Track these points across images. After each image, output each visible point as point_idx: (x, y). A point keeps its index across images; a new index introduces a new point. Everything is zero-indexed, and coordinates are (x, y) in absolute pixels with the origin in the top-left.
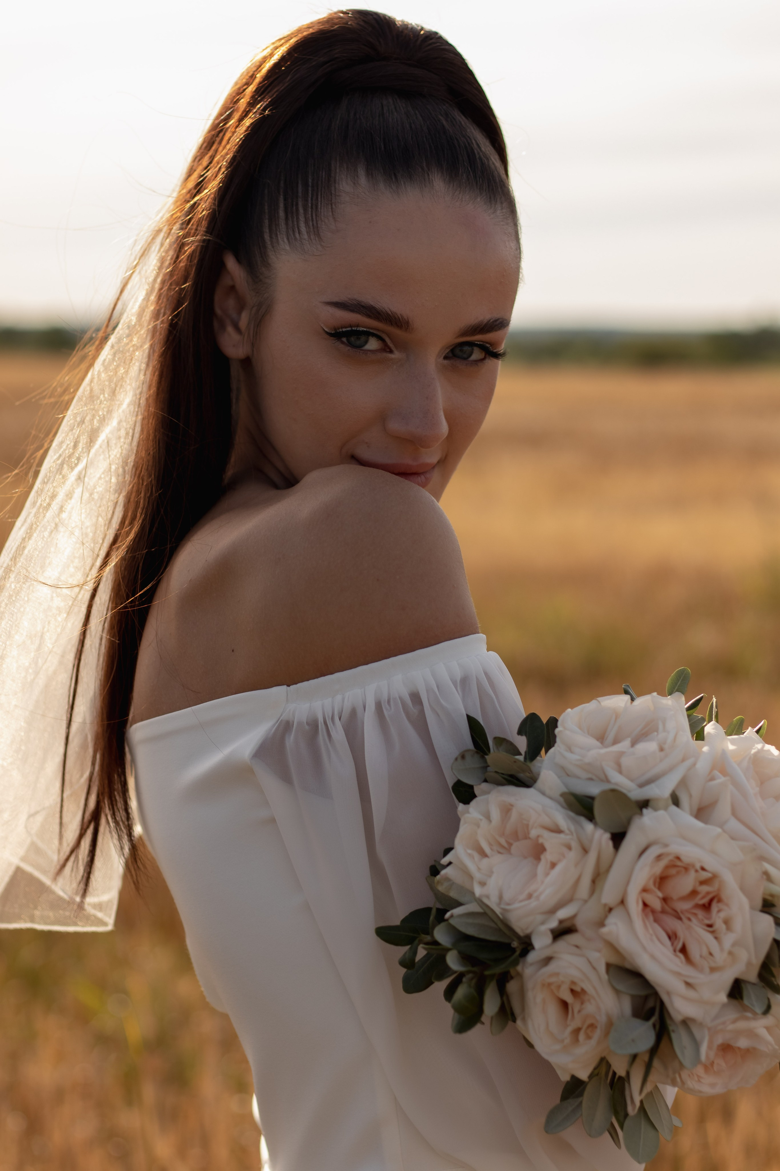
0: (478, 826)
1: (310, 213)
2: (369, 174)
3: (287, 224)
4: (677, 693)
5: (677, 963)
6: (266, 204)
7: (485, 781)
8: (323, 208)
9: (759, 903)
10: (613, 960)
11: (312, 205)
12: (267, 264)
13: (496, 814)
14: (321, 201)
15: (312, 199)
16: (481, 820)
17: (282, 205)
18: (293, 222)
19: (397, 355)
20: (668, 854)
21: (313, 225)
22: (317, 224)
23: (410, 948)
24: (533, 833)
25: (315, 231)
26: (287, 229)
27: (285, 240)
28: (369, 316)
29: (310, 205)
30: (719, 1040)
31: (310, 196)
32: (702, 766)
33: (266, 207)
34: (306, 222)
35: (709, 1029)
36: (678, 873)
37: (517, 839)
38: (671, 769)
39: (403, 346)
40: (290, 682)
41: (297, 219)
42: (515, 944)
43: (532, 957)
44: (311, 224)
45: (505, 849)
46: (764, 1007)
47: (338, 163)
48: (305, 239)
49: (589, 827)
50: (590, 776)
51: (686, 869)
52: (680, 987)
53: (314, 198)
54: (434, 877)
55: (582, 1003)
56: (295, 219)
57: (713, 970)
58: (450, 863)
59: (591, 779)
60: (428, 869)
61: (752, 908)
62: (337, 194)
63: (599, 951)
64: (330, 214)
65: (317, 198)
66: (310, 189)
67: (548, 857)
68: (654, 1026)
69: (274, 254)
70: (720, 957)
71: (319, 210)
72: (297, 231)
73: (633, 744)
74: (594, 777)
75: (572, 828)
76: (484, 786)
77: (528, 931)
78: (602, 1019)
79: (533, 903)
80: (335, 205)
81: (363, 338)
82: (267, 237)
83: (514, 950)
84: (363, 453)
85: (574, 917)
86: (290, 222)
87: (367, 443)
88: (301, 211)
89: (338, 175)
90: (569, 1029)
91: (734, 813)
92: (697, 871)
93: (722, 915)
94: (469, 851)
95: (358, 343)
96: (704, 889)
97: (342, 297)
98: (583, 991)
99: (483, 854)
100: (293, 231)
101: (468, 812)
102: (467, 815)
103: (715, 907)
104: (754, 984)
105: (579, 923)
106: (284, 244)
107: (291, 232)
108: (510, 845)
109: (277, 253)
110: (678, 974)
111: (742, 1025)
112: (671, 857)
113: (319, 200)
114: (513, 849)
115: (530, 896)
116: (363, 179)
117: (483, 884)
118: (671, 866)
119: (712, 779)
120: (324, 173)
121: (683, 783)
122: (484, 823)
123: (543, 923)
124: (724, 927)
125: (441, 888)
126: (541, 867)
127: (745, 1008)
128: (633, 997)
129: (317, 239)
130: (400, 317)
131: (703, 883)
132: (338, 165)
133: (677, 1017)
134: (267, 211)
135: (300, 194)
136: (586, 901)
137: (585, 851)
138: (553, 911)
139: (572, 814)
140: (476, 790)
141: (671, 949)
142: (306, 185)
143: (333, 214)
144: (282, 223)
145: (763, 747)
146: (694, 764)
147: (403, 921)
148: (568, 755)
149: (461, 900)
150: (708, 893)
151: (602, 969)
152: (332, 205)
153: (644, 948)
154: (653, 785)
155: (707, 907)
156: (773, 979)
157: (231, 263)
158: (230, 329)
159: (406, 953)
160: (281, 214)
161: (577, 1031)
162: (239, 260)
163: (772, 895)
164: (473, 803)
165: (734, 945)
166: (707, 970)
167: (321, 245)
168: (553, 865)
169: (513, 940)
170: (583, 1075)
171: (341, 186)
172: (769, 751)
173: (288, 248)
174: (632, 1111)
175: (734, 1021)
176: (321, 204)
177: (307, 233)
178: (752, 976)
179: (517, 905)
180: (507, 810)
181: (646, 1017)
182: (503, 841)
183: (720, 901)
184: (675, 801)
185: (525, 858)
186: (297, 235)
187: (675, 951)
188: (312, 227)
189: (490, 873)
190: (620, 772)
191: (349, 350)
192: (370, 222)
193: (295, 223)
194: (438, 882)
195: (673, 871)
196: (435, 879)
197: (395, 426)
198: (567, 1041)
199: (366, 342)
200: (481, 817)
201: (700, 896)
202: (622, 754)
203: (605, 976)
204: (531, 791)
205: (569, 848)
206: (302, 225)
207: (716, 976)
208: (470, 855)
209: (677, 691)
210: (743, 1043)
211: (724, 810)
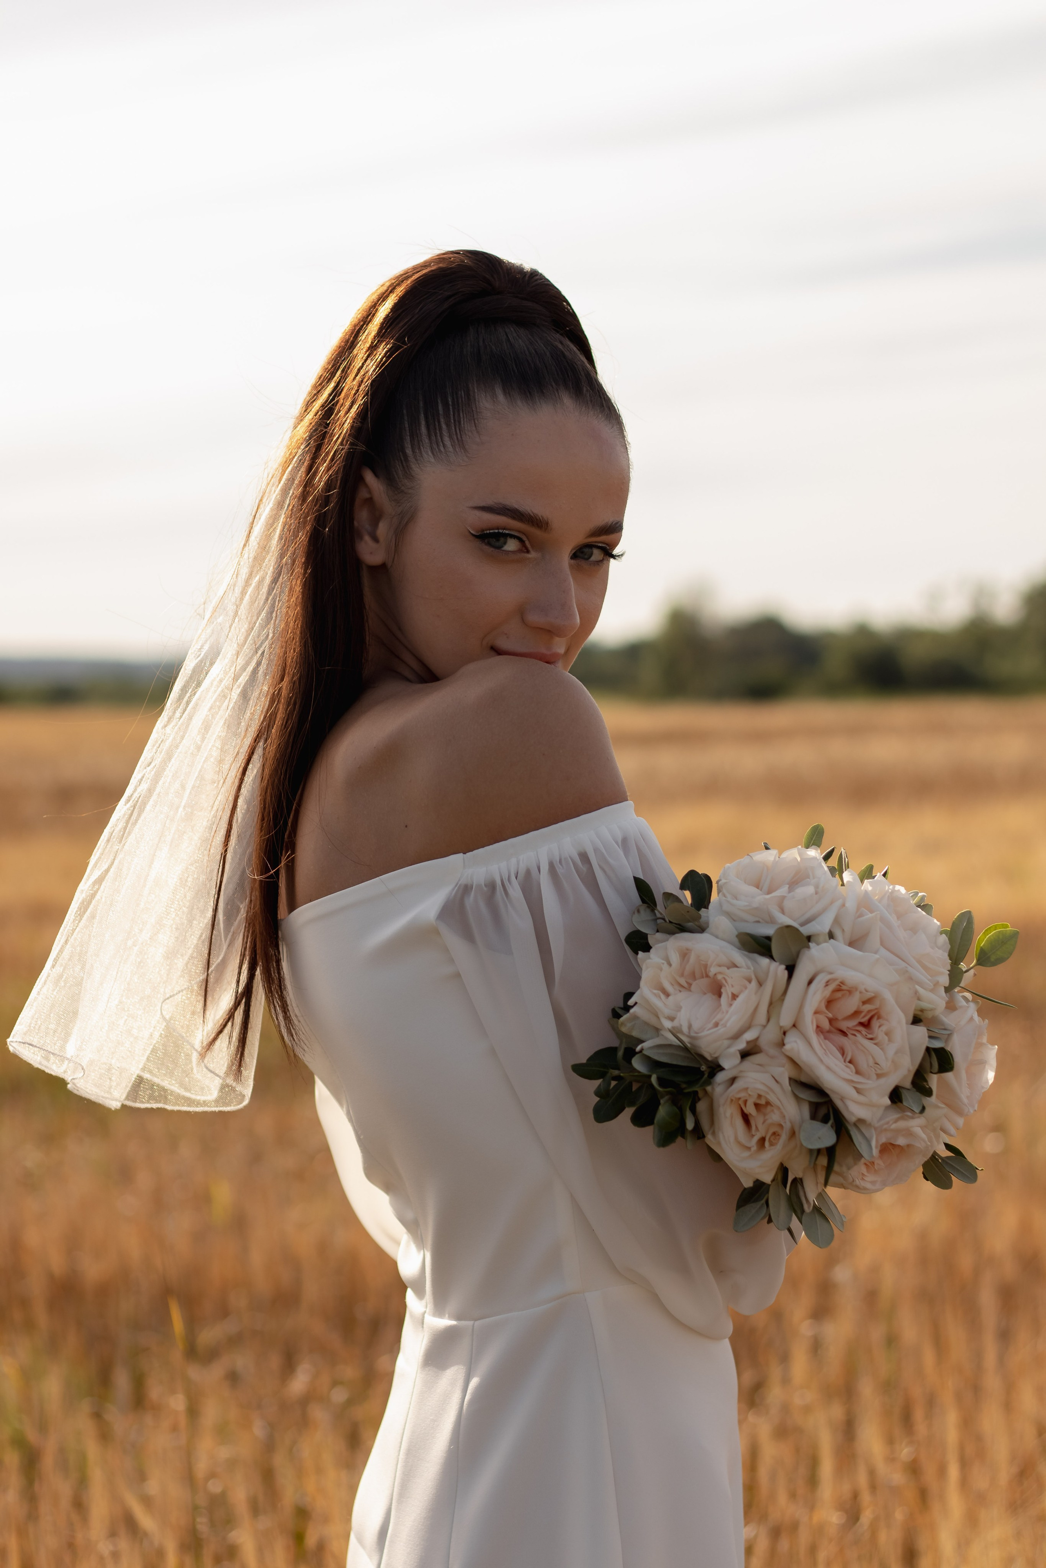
0: (661, 970)
1: (453, 428)
2: (506, 392)
3: (430, 439)
4: (813, 846)
5: (848, 1072)
6: (406, 422)
7: (658, 931)
8: (466, 423)
9: (911, 1019)
10: (794, 1075)
11: (455, 421)
12: (408, 474)
13: (675, 958)
14: (463, 417)
15: (454, 415)
16: (663, 964)
17: (423, 423)
18: (436, 436)
19: (533, 555)
20: (834, 980)
21: (457, 438)
22: (461, 437)
23: (603, 1080)
24: (713, 970)
25: (460, 443)
26: (431, 443)
27: (430, 453)
28: (514, 518)
29: (452, 421)
30: (883, 1140)
31: (452, 414)
32: (851, 905)
33: (407, 425)
34: (450, 437)
35: (875, 1129)
36: (843, 995)
37: (695, 979)
38: (824, 910)
39: (540, 546)
40: (466, 849)
41: (440, 434)
42: (704, 1068)
43: (720, 1077)
44: (455, 437)
45: (688, 988)
46: (921, 1108)
47: (475, 383)
48: (450, 452)
49: (765, 961)
50: (757, 919)
51: (850, 992)
52: (853, 1093)
53: (456, 415)
54: (617, 1019)
55: (765, 1115)
56: (438, 435)
57: (879, 1076)
58: (636, 1003)
59: (758, 922)
60: (611, 1011)
61: (907, 1023)
62: (478, 411)
63: (783, 1066)
64: (474, 428)
65: (459, 415)
66: (451, 407)
67: (727, 992)
68: (832, 1126)
69: (418, 466)
70: (885, 1065)
71: (463, 426)
72: (441, 444)
73: (791, 890)
74: (761, 920)
75: (749, 963)
76: (658, 935)
77: (716, 1056)
78: (787, 1126)
79: (721, 1030)
80: (478, 421)
81: (502, 540)
82: (409, 451)
83: (702, 1073)
84: (503, 643)
85: (757, 1039)
86: (433, 438)
87: (506, 634)
88: (444, 426)
89: (476, 394)
90: (756, 1139)
91: (882, 944)
92: (861, 992)
93: (884, 1028)
94: (656, 991)
95: (497, 544)
96: (867, 1007)
97: (489, 502)
98: (768, 1103)
99: (667, 995)
100: (437, 444)
101: (649, 958)
102: (649, 961)
103: (875, 1023)
104: (908, 1089)
105: (763, 1043)
106: (427, 455)
107: (435, 446)
108: (690, 985)
109: (420, 465)
110: (850, 1081)
111: (902, 1124)
112: (837, 983)
113: (462, 416)
114: (693, 988)
115: (716, 1025)
116: (501, 397)
117: (672, 1019)
118: (838, 990)
119: (861, 916)
120: (463, 393)
121: (837, 921)
122: (665, 966)
123: (729, 1047)
124: (886, 1038)
125: (624, 1029)
126: (724, 999)
127: (903, 1110)
128: (811, 1103)
129: (462, 451)
130: (541, 519)
131: (864, 1003)
132: (475, 385)
133: (852, 1119)
134: (407, 429)
135: (441, 412)
136: (765, 1026)
137: (760, 984)
138: (737, 1036)
139: (746, 953)
140: (651, 940)
141: (842, 1060)
142: (446, 405)
143: (476, 429)
144: (426, 440)
145: (894, 888)
146: (844, 905)
147: (589, 1060)
148: (735, 902)
149: (642, 1037)
150: (869, 1011)
151: (786, 1082)
152: (474, 420)
153: (821, 1061)
154: (814, 923)
155: (867, 1025)
156: (925, 1083)
157: (369, 477)
158: (367, 538)
159: (600, 1085)
160: (423, 431)
161: (762, 1140)
162: (376, 475)
163: (922, 1011)
164: (652, 950)
165: (896, 1053)
166: (875, 1077)
167: (467, 456)
168: (734, 997)
169: (702, 1065)
170: (767, 1178)
171: (481, 404)
172: (899, 890)
173: (433, 460)
174: (807, 1209)
175: (896, 1121)
176: (463, 420)
177: (452, 445)
178: (908, 1084)
179: (705, 1033)
180: (685, 955)
181: (825, 1120)
182: (683, 981)
183: (879, 1018)
184: (831, 936)
185: (705, 994)
186: (442, 449)
187: (845, 1061)
188: (456, 441)
189: (679, 1008)
190: (783, 913)
191: (492, 551)
192: (513, 435)
193: (439, 438)
194: (622, 1024)
195: (839, 994)
196: (619, 1021)
197: (534, 618)
198: (754, 1148)
199: (505, 543)
200: (663, 962)
201: (863, 1014)
202: (783, 898)
203: (788, 1087)
204: (704, 936)
205: (750, 981)
206: (447, 440)
207: (882, 1081)
208: (655, 994)
209: (813, 844)
210: (901, 1141)
211: (874, 940)
